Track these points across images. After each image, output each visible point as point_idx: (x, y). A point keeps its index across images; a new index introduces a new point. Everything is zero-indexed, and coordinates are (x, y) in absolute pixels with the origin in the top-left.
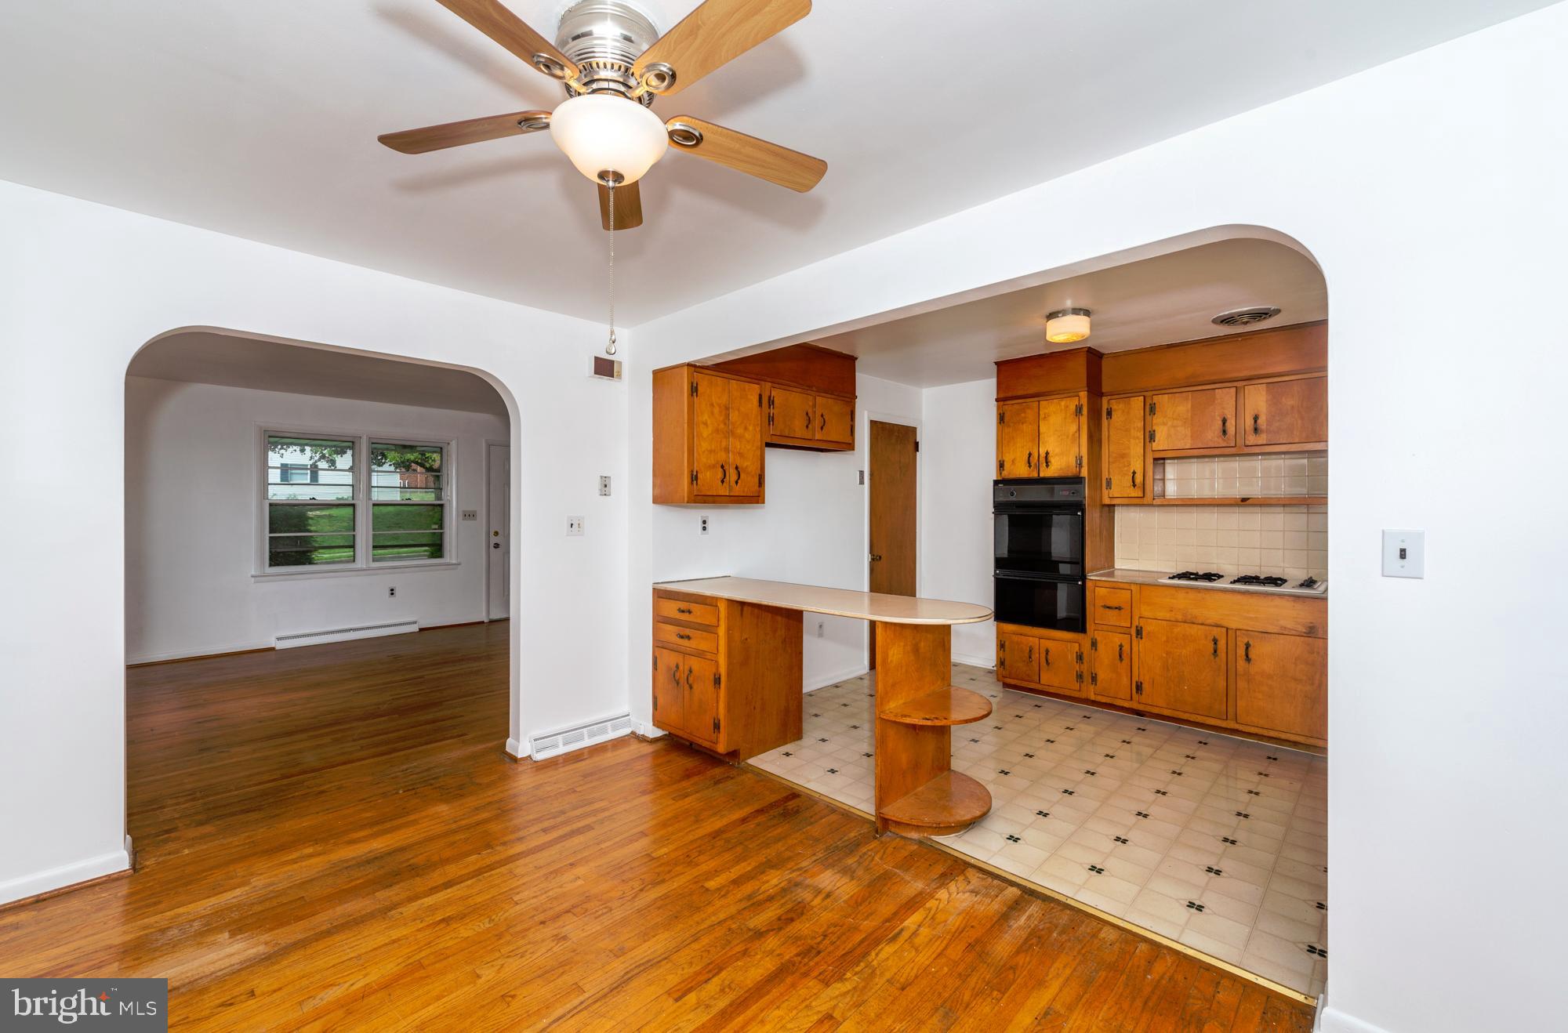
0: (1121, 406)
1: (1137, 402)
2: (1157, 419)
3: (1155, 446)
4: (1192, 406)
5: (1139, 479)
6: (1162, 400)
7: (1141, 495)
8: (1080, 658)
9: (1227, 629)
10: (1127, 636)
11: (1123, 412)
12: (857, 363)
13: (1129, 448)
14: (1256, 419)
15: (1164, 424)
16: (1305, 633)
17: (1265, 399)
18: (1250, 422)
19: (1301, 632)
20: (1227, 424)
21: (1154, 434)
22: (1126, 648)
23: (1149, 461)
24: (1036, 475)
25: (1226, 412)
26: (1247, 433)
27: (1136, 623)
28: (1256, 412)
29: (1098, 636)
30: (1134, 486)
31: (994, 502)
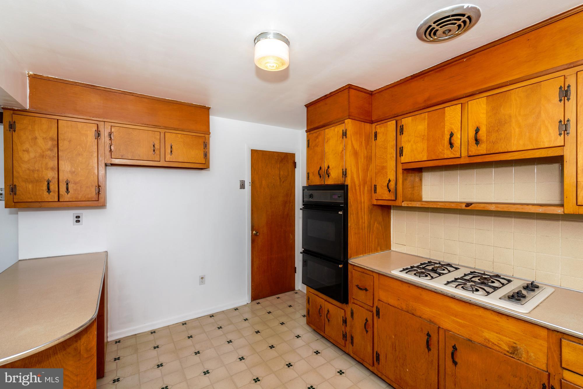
0: (382, 129)
1: (392, 124)
2: (404, 138)
3: (404, 159)
4: (428, 124)
5: (392, 185)
6: (407, 121)
7: (393, 198)
8: (345, 321)
9: (439, 327)
10: (370, 312)
11: (383, 134)
12: (211, 111)
13: (387, 162)
14: (477, 131)
15: (409, 141)
16: (508, 352)
17: (485, 112)
18: (472, 133)
19: (505, 350)
20: (454, 137)
21: (402, 149)
22: (370, 322)
23: (400, 171)
24: (323, 183)
25: (453, 126)
26: (470, 144)
27: (376, 304)
28: (478, 125)
29: (355, 308)
30: (390, 191)
31: (303, 201)
